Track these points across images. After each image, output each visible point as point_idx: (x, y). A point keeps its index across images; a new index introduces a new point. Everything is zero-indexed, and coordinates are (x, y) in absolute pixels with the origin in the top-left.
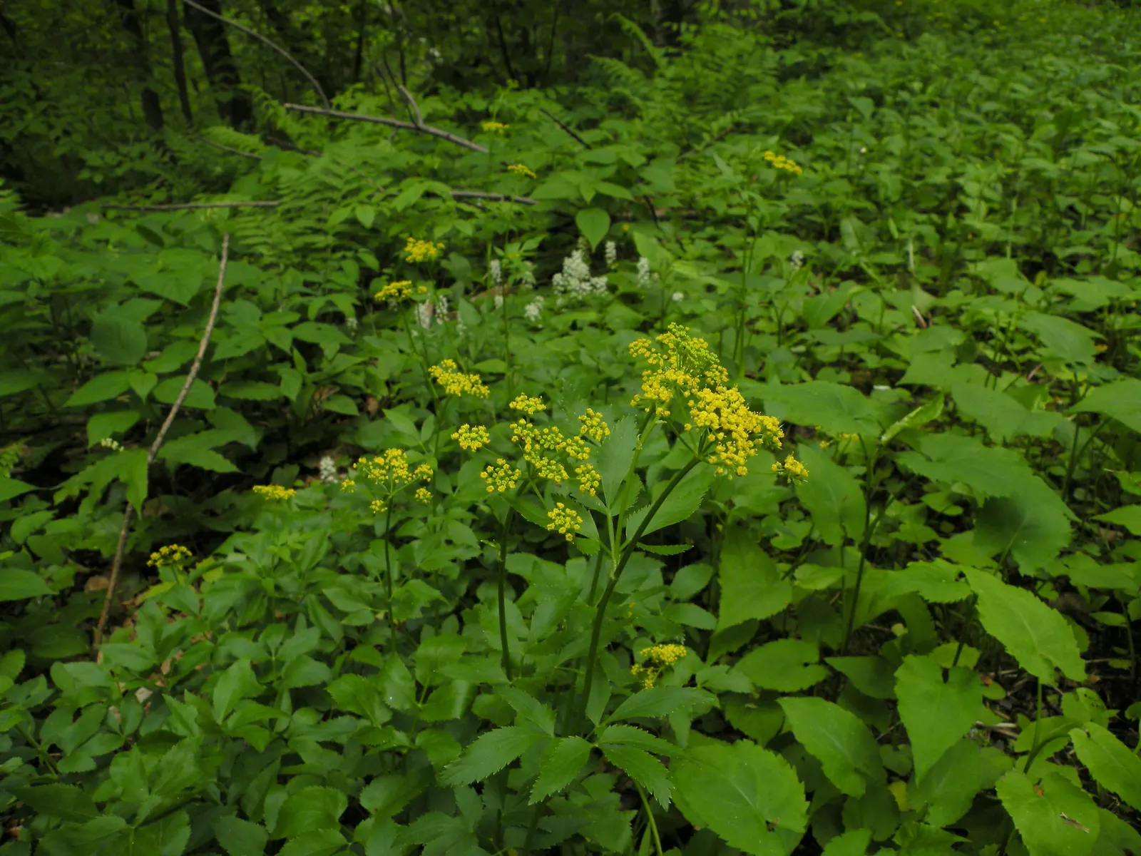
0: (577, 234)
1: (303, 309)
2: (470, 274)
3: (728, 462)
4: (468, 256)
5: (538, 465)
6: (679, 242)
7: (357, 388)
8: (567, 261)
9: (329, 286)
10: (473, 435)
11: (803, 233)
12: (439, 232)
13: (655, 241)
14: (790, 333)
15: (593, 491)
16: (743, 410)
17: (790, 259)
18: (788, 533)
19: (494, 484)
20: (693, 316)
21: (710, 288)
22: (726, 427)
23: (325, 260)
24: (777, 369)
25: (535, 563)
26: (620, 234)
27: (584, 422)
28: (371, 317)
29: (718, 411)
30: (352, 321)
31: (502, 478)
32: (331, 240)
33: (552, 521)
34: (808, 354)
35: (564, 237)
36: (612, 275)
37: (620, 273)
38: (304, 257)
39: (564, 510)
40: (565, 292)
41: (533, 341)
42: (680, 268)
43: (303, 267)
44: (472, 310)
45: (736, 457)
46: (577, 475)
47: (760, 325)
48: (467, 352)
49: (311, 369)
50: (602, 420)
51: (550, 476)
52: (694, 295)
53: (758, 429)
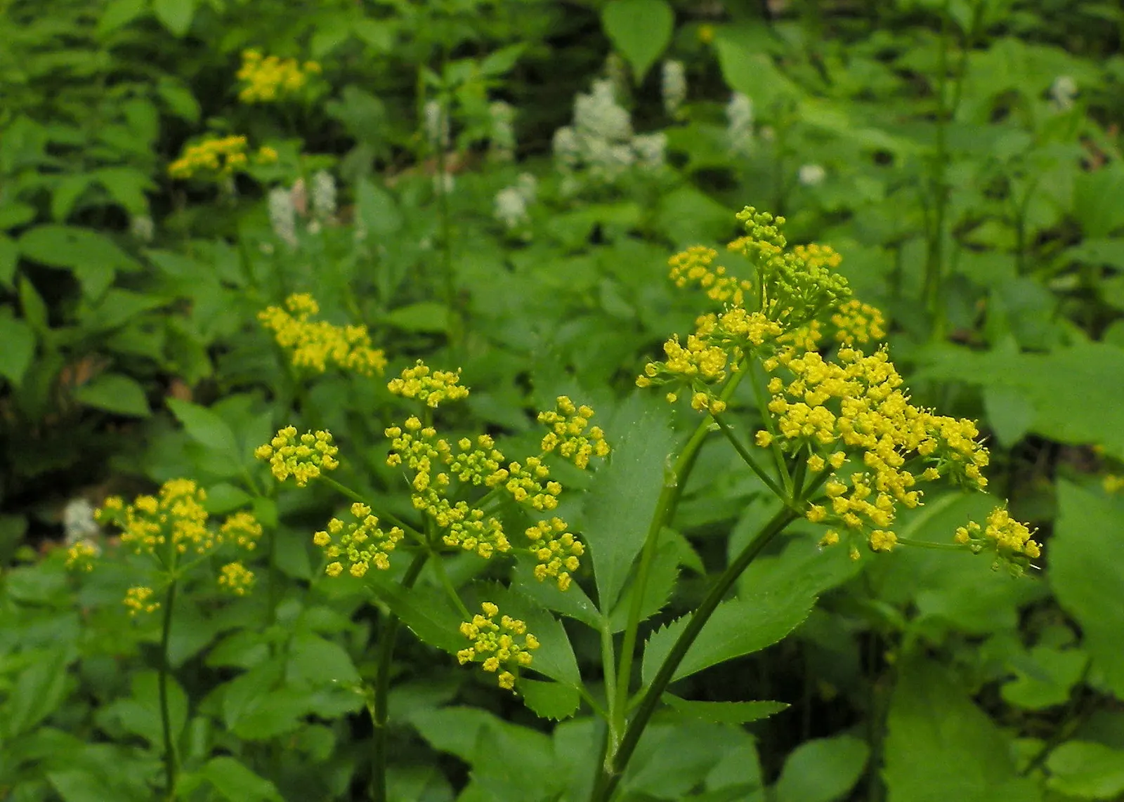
0: (605, 47)
1: (41, 202)
2: (385, 130)
3: (852, 520)
4: (381, 94)
5: (443, 519)
6: (817, 63)
7: (147, 360)
8: (583, 104)
9: (97, 153)
10: (304, 450)
11: (1078, 42)
12: (324, 43)
13: (764, 61)
14: (1048, 248)
15: (565, 579)
16: (896, 402)
17: (1048, 96)
18: (1038, 675)
19: (343, 558)
20: (843, 216)
21: (883, 158)
22: (853, 438)
23: (91, 102)
24: (1014, 322)
25: (484, 730)
26: (693, 48)
27: (551, 426)
28: (183, 217)
29: (834, 405)
30: (143, 225)
31: (361, 547)
32: (102, 61)
33: (468, 642)
34: (1086, 293)
35: (580, 54)
36: (677, 132)
37: (694, 127)
38: (51, 94)
39: (497, 620)
40: (580, 167)
41: (510, 267)
42: (815, 114)
43: (46, 114)
44: (383, 200)
45: (871, 510)
46: (531, 542)
47: (987, 233)
48: (372, 291)
49: (55, 321)
50: (592, 421)
51: (469, 544)
52: (845, 171)
53: (929, 447)
